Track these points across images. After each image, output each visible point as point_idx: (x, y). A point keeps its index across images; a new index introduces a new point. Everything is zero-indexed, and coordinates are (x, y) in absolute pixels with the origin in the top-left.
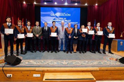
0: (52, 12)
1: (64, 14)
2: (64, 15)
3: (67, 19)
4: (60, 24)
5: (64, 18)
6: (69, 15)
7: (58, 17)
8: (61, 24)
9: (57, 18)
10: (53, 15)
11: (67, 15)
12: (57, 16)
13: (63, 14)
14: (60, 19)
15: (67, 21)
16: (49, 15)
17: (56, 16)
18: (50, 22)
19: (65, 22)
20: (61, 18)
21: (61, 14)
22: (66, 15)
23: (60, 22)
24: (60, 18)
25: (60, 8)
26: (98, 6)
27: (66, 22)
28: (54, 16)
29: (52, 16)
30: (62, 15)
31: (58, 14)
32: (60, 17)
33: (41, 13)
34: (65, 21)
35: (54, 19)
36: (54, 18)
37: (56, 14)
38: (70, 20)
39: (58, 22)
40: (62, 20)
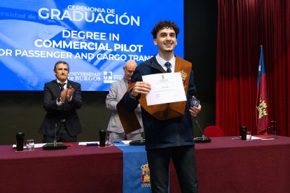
1: (111, 12)
2: (111, 19)
3: (125, 40)
4: (87, 66)
5: (107, 36)
6: (135, 21)
7: (78, 25)
8: (92, 62)
9: (72, 34)
10: (54, 13)
11: (124, 20)
12: (74, 19)
13: (104, 15)
14: (89, 40)
15: (123, 47)
16: (30, 15)
17: (67, 21)
18: (35, 48)
19: (114, 53)
20: (95, 35)
21: (96, 14)
22: (119, 20)
23: (88, 51)
24: (89, 34)
27: (119, 52)
28: (56, 23)
29: (45, 22)
30: (101, 18)
31: (78, 13)
32: (90, 27)
34: (117, 47)
35: (58, 38)
36: (56, 30)
37: (66, 12)
38: (140, 46)
39: (81, 51)
40: (102, 41)
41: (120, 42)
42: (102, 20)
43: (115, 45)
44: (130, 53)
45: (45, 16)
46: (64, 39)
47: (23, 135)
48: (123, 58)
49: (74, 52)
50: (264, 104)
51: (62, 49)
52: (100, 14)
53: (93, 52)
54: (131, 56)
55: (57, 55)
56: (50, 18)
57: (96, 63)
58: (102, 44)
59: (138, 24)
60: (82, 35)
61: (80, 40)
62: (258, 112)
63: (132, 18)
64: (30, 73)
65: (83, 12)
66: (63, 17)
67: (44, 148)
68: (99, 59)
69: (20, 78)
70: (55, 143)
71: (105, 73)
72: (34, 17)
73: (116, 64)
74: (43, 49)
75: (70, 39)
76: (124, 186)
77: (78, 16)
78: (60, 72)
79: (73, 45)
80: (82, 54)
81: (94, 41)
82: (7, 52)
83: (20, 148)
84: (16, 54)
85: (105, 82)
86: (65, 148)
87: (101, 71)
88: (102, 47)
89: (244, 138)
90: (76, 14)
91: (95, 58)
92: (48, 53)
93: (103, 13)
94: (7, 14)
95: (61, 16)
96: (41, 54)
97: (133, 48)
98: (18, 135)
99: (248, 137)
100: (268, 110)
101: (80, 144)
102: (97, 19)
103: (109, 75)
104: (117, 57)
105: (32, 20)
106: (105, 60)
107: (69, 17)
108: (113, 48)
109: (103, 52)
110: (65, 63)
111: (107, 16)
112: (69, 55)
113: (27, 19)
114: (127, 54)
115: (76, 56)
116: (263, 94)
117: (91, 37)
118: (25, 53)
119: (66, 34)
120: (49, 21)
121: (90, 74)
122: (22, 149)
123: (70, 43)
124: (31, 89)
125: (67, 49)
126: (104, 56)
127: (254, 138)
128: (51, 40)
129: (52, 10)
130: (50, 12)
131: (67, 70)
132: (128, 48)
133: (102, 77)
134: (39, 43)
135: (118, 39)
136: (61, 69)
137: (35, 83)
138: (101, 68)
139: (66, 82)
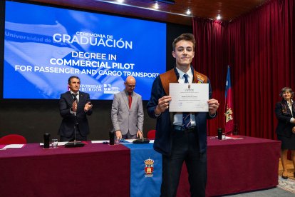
0: (59, 25)
1: (110, 38)
2: (110, 43)
4: (91, 80)
5: (107, 57)
6: (128, 45)
8: (95, 77)
9: (80, 55)
10: (66, 38)
11: (120, 44)
12: (81, 43)
13: (105, 40)
14: (93, 59)
15: (119, 66)
16: (47, 40)
17: (75, 44)
18: (50, 65)
19: (112, 70)
20: (97, 56)
21: (99, 39)
22: (116, 44)
23: (92, 68)
24: (93, 55)
25: (92, 16)
26: (223, 23)
27: (116, 69)
28: (67, 45)
29: (59, 45)
30: (101, 42)
31: (85, 38)
32: (94, 49)
33: (9, 25)
34: (114, 65)
36: (67, 51)
37: (75, 37)
38: (132, 65)
39: (86, 68)
40: (103, 61)
41: (117, 61)
42: (103, 43)
43: (113, 63)
44: (125, 70)
45: (58, 40)
46: (73, 58)
47: (49, 135)
48: (119, 74)
49: (81, 68)
50: (230, 111)
51: (72, 66)
52: (101, 39)
53: (96, 68)
54: (125, 72)
55: (67, 71)
56: (62, 42)
57: (98, 77)
58: (103, 63)
59: (131, 47)
60: (87, 55)
61: (86, 60)
62: (225, 117)
63: (127, 43)
64: (47, 85)
65: (89, 38)
66: (73, 41)
67: (66, 146)
68: (101, 74)
69: (38, 89)
70: (75, 142)
71: (105, 85)
72: (50, 41)
73: (113, 79)
74: (57, 66)
75: (78, 58)
76: (132, 176)
77: (84, 40)
78: (74, 85)
79: (80, 63)
80: (88, 71)
81: (97, 60)
82: (28, 69)
83: (47, 146)
84: (35, 70)
85: (105, 92)
86: (83, 145)
87: (102, 84)
88: (103, 65)
89: (220, 138)
90: (83, 39)
91: (98, 74)
92: (60, 69)
93: (103, 38)
94: (28, 38)
95: (71, 41)
96: (55, 70)
97: (127, 66)
98: (45, 136)
99: (223, 137)
100: (234, 115)
101: (93, 142)
102: (99, 43)
103: (108, 87)
104: (114, 73)
105: (48, 43)
106: (105, 75)
107: (77, 41)
108: (111, 66)
109: (103, 69)
110: (78, 78)
111: (107, 41)
112: (77, 71)
113: (44, 42)
114: (122, 70)
115: (82, 72)
116: (229, 103)
117: (94, 57)
118: (42, 69)
119: (75, 54)
120: (62, 44)
121: (93, 86)
122: (49, 147)
123: (78, 62)
124: (46, 98)
125: (76, 67)
126: (104, 72)
127: (227, 138)
128: (63, 59)
129: (64, 35)
130: (62, 37)
131: (79, 83)
132: (123, 66)
133: (102, 88)
134: (54, 61)
135: (115, 59)
136: (75, 83)
137: (49, 93)
138: (102, 82)
139: (78, 93)
